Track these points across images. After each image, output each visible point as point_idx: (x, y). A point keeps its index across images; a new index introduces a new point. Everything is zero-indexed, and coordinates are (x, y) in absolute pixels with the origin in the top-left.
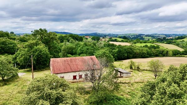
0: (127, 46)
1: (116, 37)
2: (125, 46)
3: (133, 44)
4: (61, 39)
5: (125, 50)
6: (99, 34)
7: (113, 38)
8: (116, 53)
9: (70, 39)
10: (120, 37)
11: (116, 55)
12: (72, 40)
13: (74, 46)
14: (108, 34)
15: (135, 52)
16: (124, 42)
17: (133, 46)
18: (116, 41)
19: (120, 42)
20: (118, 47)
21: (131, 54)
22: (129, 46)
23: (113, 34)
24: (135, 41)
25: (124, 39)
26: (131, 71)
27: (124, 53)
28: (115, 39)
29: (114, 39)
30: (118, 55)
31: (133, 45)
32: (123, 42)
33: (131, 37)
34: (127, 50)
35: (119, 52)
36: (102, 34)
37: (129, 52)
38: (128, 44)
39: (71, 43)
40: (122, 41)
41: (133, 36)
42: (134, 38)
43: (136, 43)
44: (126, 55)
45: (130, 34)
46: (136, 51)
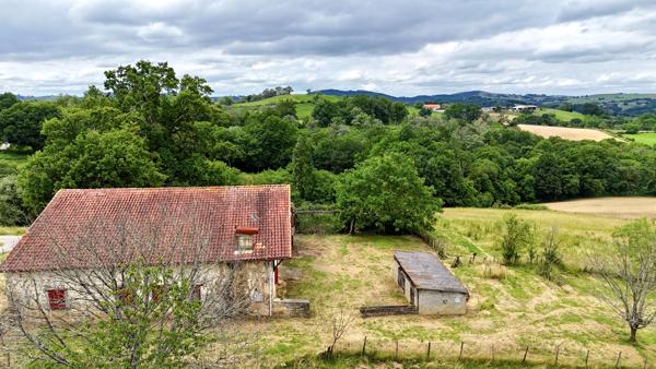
0: (594, 142)
1: (554, 107)
2: (583, 143)
3: (620, 135)
4: (326, 115)
5: (573, 160)
6: (490, 95)
7: (538, 110)
8: (529, 172)
9: (357, 113)
10: (570, 109)
11: (529, 177)
12: (360, 115)
13: (363, 141)
14: (523, 95)
15: (622, 168)
16: (583, 127)
17: (619, 144)
18: (547, 121)
19: (565, 125)
20: (545, 147)
21: (600, 177)
22: (600, 144)
23: (544, 95)
24: (635, 121)
25: (584, 113)
26: (494, 277)
27: (566, 173)
28: (545, 116)
29: (539, 113)
30: (538, 181)
31: (618, 140)
32: (576, 127)
33: (625, 108)
34: (581, 160)
35: (546, 165)
36: (499, 95)
37: (592, 170)
38: (598, 136)
39: (359, 127)
40: (576, 123)
41: (634, 104)
42: (637, 111)
43: (634, 133)
44: (575, 180)
45: (617, 96)
46: (626, 165)
